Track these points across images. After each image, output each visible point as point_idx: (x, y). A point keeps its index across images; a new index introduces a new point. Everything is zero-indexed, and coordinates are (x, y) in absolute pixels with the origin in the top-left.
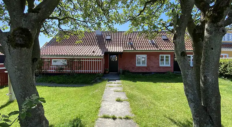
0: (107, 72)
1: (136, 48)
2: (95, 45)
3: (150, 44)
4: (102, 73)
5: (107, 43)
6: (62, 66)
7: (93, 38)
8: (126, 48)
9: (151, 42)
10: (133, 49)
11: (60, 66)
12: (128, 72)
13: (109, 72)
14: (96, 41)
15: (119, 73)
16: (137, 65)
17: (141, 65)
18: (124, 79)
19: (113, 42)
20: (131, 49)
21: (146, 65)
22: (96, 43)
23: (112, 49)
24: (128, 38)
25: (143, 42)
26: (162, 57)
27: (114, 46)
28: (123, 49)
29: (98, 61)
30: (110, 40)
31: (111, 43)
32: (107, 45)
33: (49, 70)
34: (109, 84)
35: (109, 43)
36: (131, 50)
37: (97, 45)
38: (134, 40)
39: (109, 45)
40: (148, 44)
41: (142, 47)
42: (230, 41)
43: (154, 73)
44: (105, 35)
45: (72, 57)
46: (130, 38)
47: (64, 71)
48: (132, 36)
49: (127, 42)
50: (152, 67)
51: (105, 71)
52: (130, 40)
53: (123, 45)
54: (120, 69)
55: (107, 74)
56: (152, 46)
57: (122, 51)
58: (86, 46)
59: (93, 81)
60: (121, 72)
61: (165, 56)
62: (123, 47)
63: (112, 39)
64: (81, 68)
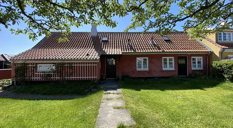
0: (104, 78)
1: (137, 50)
2: (90, 47)
3: (151, 45)
4: (98, 80)
5: (104, 45)
6: (49, 72)
7: (88, 40)
8: (125, 50)
9: (152, 44)
10: (132, 51)
11: (47, 72)
12: (128, 77)
13: (106, 78)
14: (91, 43)
15: (118, 79)
16: (138, 69)
17: (142, 69)
18: (125, 87)
19: (110, 43)
20: (130, 51)
21: (147, 69)
22: (91, 45)
23: (109, 51)
24: (127, 39)
25: (143, 44)
26: (165, 60)
27: (111, 48)
28: (122, 51)
29: (92, 65)
30: (107, 41)
31: (108, 45)
32: (103, 47)
33: (34, 77)
34: (106, 95)
35: (106, 45)
36: (131, 53)
37: (92, 47)
38: (133, 42)
39: (106, 47)
40: (149, 45)
41: (142, 49)
43: (157, 77)
44: (101, 37)
45: (62, 62)
46: (129, 39)
47: (52, 78)
48: (130, 37)
49: (126, 44)
50: (155, 71)
51: (102, 76)
52: (129, 41)
53: (121, 47)
54: (119, 75)
55: (104, 80)
56: (154, 47)
57: (121, 53)
58: (80, 48)
59: (86, 91)
60: (120, 78)
61: (168, 58)
62: (122, 49)
63: (109, 41)
64: (72, 74)
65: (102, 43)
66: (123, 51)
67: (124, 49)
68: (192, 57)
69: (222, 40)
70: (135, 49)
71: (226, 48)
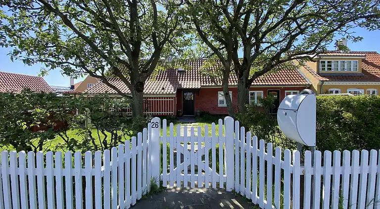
0: (181, 114)
2: (164, 79)
4: (174, 115)
5: (180, 77)
10: (214, 84)
12: (208, 113)
13: (183, 115)
14: (165, 74)
15: (196, 115)
16: (220, 105)
17: (225, 105)
18: (201, 121)
19: (188, 74)
20: (211, 84)
22: (165, 76)
23: (186, 84)
26: (252, 94)
27: (189, 80)
29: (169, 100)
30: (184, 72)
31: (185, 77)
32: (180, 79)
34: (183, 126)
35: (183, 77)
36: (212, 86)
37: (167, 79)
39: (182, 79)
42: (346, 71)
51: (178, 113)
53: (201, 79)
54: (197, 111)
55: (180, 117)
57: (199, 87)
60: (198, 114)
61: (256, 92)
62: (201, 81)
63: (187, 71)
64: (148, 109)
65: (178, 74)
66: (202, 84)
67: (204, 82)
68: (286, 91)
69: (326, 69)
70: (217, 81)
71: (326, 81)
